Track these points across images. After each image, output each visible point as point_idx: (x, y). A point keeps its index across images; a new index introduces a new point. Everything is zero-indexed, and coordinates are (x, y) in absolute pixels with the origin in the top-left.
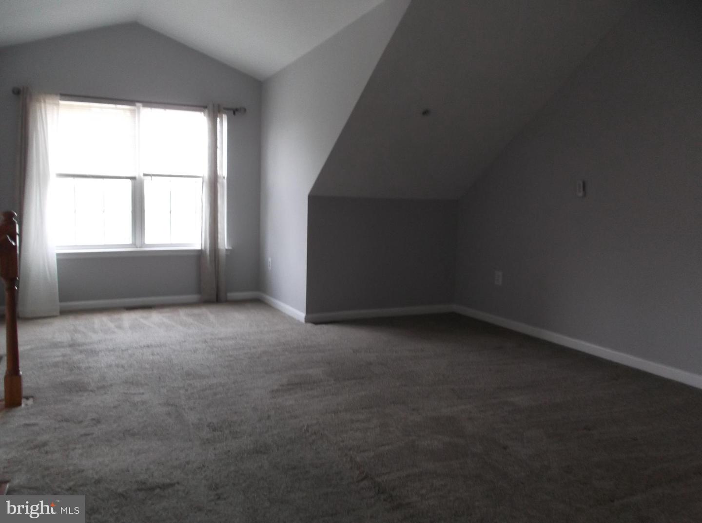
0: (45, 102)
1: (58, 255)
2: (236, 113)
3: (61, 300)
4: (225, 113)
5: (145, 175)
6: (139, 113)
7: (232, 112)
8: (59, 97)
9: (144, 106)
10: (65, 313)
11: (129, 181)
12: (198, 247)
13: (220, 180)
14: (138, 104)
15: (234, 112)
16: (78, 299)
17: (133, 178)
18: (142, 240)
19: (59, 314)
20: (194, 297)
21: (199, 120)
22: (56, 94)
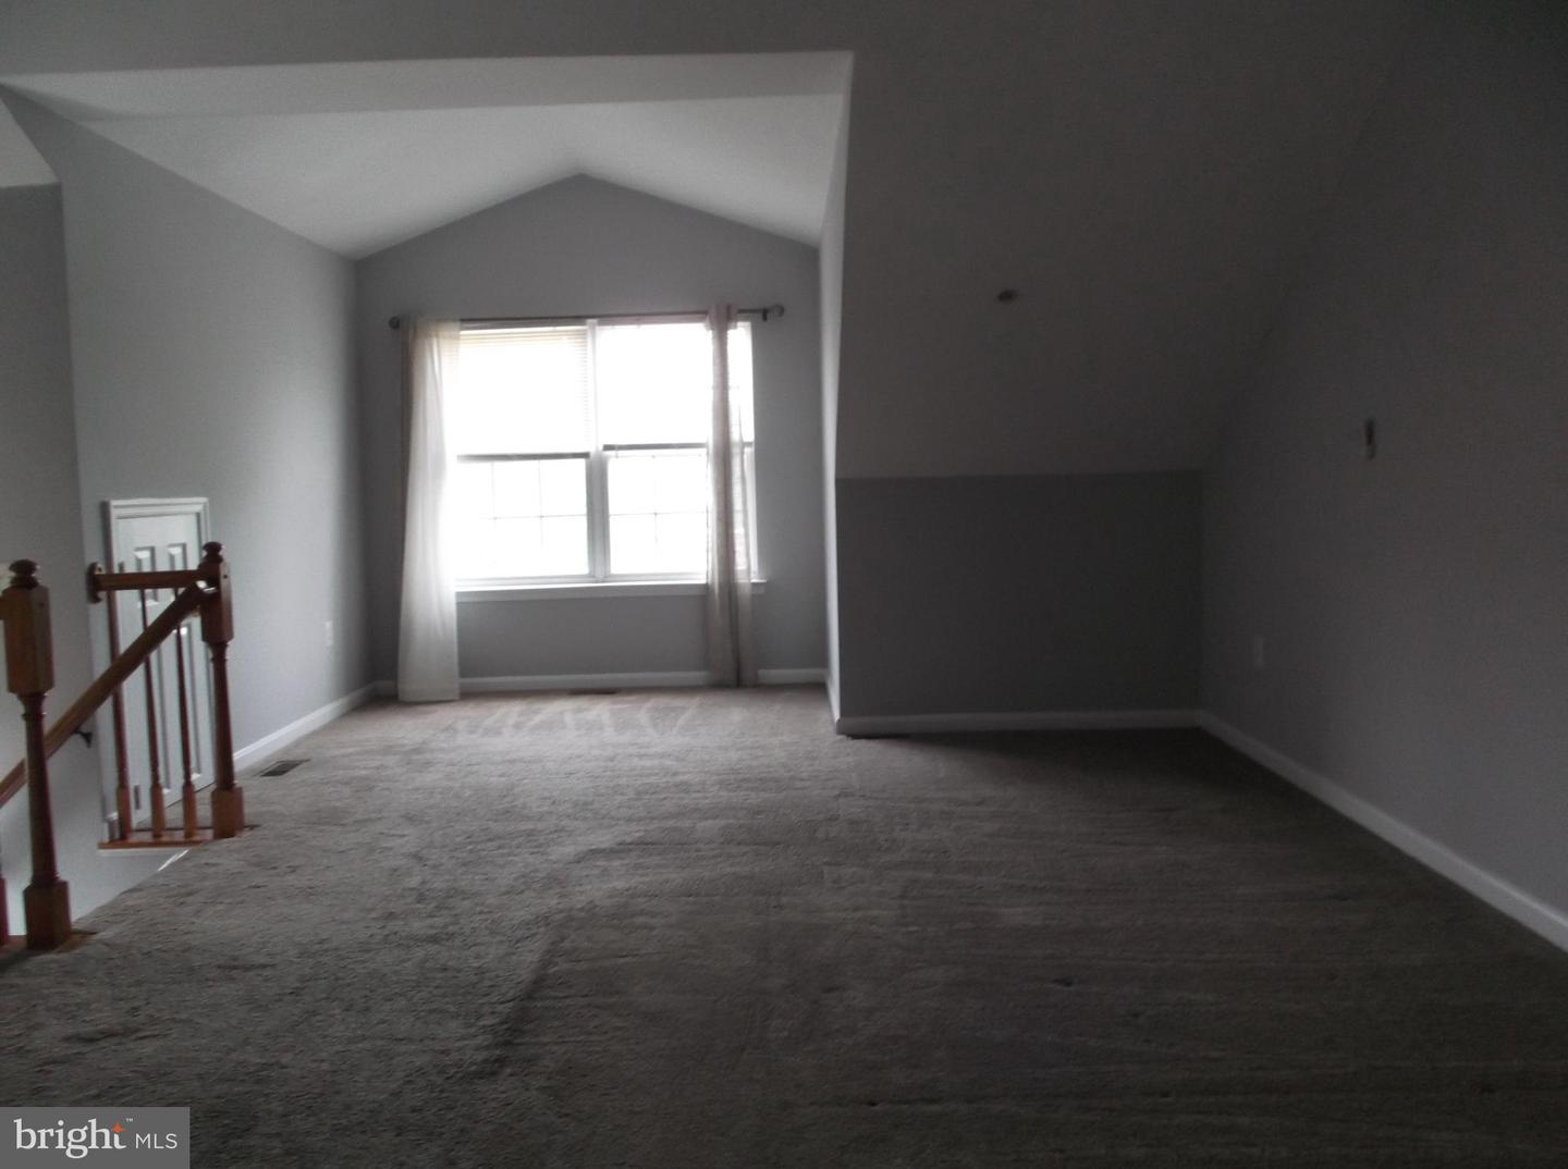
0: (437, 336)
1: (459, 594)
2: (768, 315)
3: (464, 673)
4: (745, 320)
5: (608, 448)
6: (594, 337)
7: (760, 315)
8: (458, 324)
9: (600, 324)
10: (468, 695)
11: (582, 462)
12: (704, 582)
13: (736, 451)
14: (590, 321)
15: (763, 316)
16: (492, 674)
17: (585, 455)
18: (605, 567)
19: (457, 698)
20: (697, 676)
21: (695, 336)
22: (454, 320)
